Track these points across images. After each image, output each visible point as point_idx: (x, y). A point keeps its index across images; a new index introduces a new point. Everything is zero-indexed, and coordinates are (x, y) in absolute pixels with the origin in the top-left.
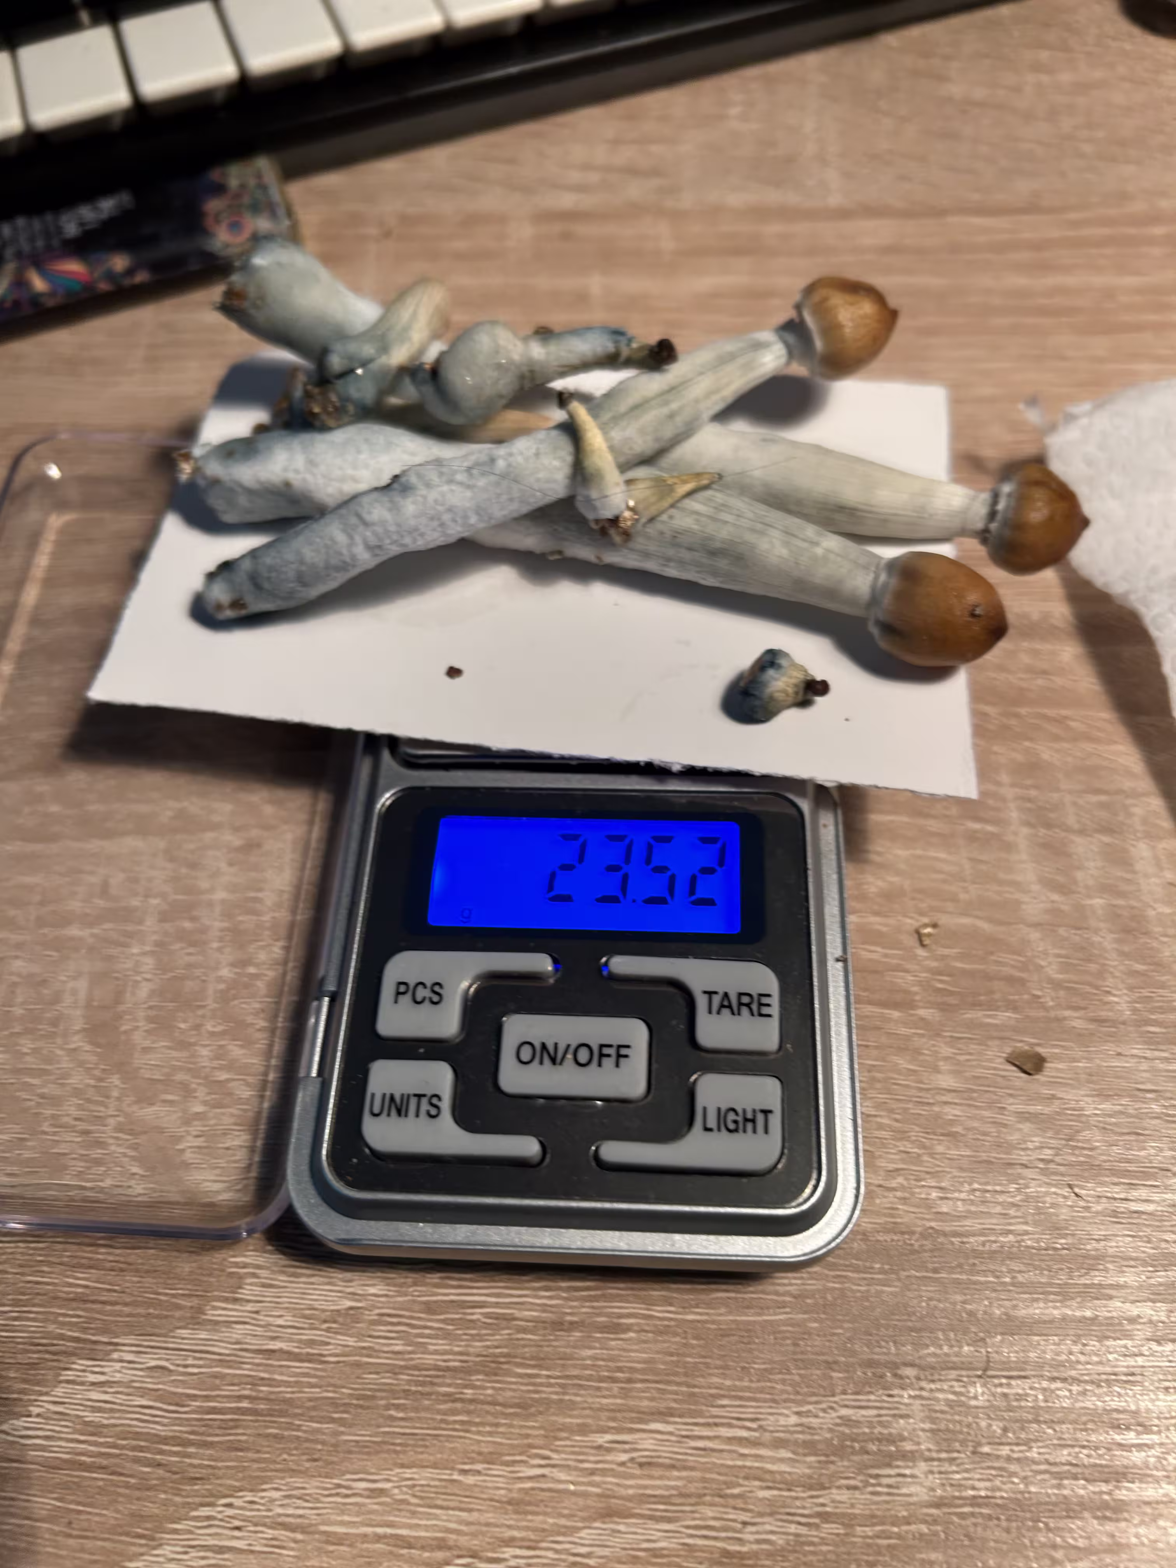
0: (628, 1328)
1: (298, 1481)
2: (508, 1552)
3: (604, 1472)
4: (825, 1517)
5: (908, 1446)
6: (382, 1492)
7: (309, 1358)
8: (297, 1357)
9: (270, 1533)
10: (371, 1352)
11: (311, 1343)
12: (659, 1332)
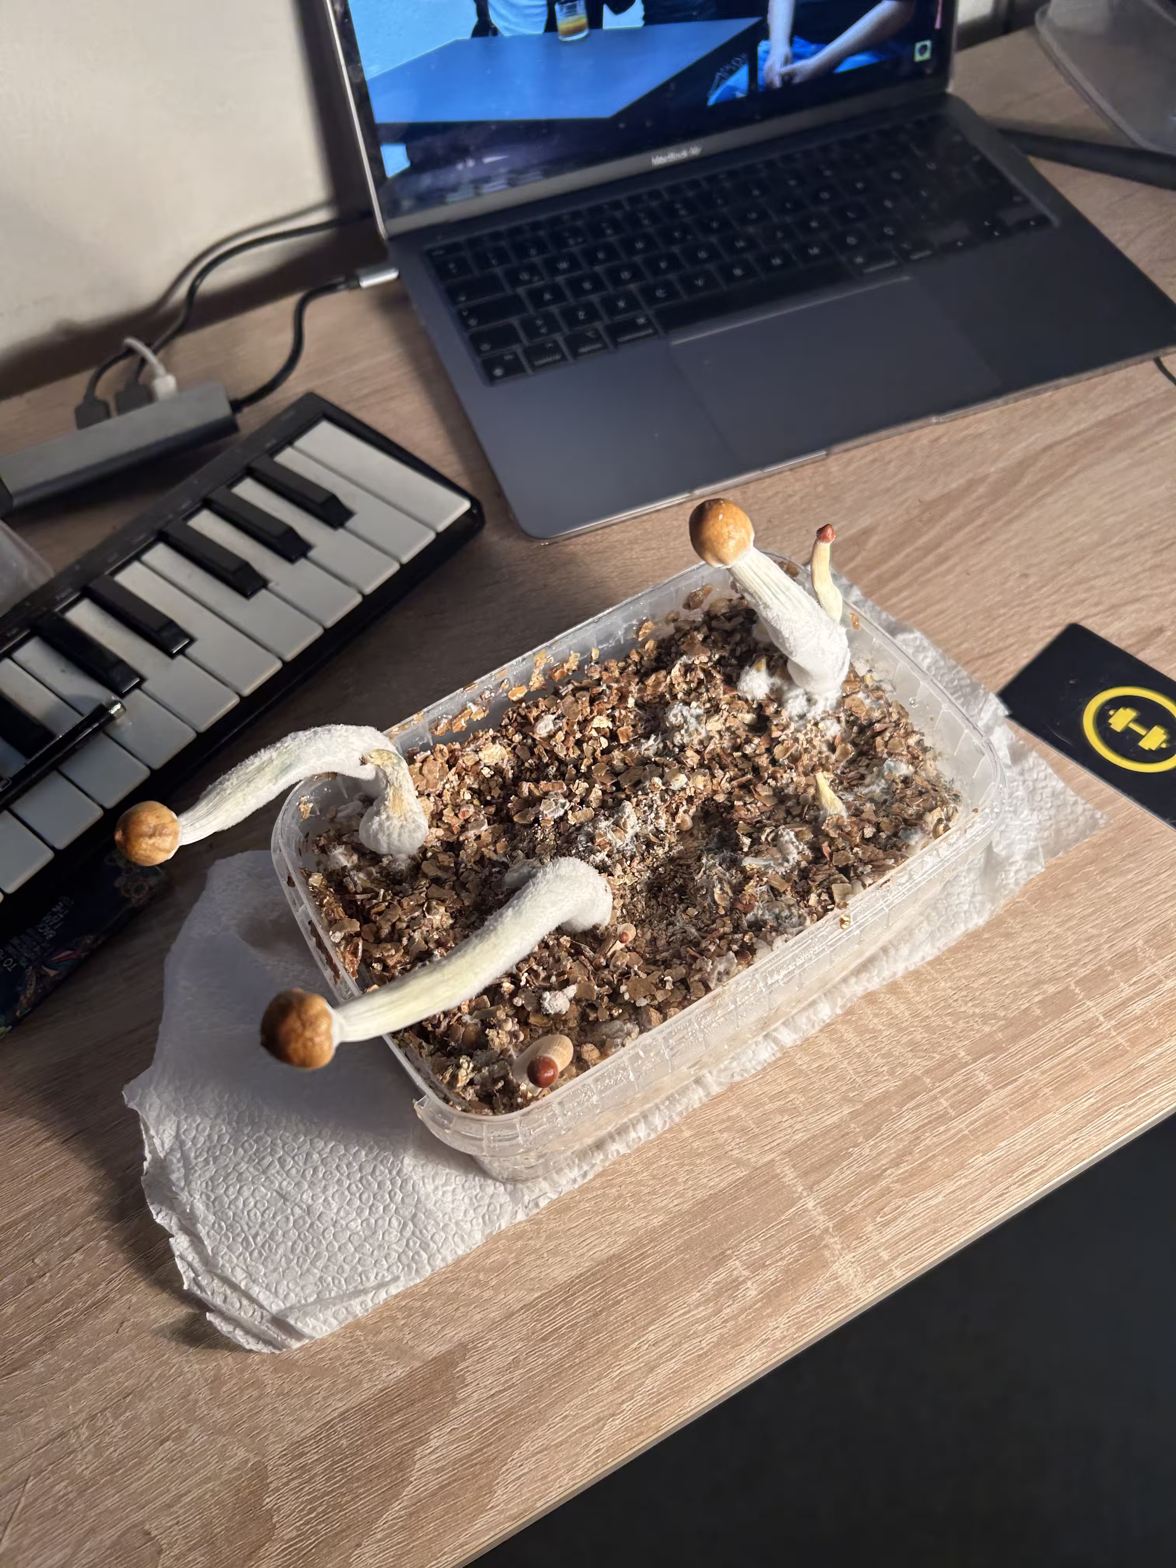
0: (622, 1300)
1: (533, 1434)
2: (625, 1406)
3: (642, 1356)
4: (726, 1321)
5: (741, 1279)
6: (566, 1417)
7: (510, 1388)
8: (505, 1390)
9: (534, 1459)
10: (531, 1370)
11: (506, 1381)
12: (633, 1294)
